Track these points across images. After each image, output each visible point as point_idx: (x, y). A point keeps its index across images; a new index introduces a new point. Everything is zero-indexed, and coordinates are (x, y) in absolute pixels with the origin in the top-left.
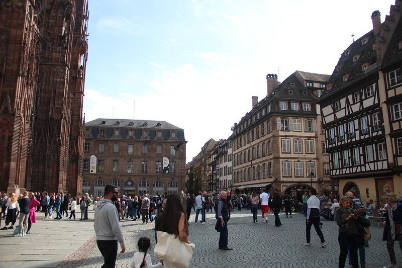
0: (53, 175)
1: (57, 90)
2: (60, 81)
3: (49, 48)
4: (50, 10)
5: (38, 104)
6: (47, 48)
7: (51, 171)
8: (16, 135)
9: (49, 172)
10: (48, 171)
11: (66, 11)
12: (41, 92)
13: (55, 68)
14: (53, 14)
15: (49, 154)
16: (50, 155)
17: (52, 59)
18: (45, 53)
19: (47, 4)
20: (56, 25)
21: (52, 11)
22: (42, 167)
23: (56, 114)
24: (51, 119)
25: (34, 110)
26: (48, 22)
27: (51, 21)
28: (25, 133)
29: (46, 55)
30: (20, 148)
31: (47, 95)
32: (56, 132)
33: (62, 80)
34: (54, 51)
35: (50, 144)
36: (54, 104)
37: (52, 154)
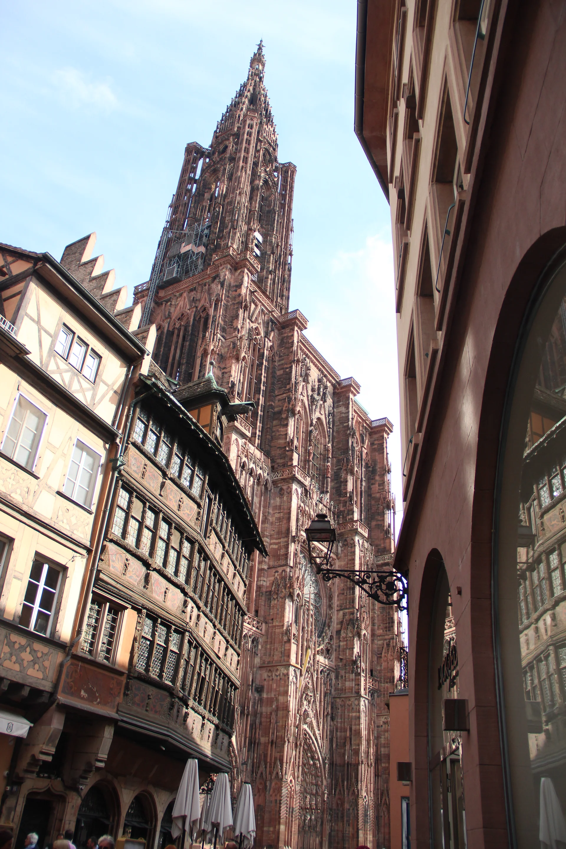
0: (353, 835)
1: (353, 728)
2: (355, 716)
3: (342, 677)
4: (340, 631)
5: (334, 746)
6: (340, 678)
7: (351, 829)
8: (284, 799)
9: (349, 831)
10: (347, 829)
11: (355, 630)
12: (337, 731)
13: (350, 700)
14: (343, 634)
15: (348, 807)
16: (349, 809)
17: (345, 690)
18: (338, 684)
19: (337, 624)
20: (347, 648)
21: (342, 632)
22: (341, 824)
23: (354, 757)
24: (348, 762)
25: (328, 756)
26: (339, 646)
27: (341, 644)
28: (296, 794)
29: (340, 685)
30: (291, 810)
31: (343, 734)
32: (353, 780)
33: (358, 714)
34: (347, 679)
35: (348, 794)
36: (351, 744)
37: (351, 808)
